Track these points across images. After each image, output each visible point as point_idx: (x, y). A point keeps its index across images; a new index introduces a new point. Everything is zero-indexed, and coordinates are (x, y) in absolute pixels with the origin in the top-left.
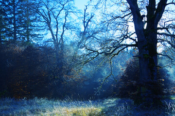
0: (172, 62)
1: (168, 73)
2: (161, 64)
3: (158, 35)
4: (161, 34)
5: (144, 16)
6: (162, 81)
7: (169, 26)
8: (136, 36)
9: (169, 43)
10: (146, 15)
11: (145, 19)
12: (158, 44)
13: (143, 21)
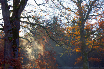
0: (30, 44)
1: (27, 53)
2: (22, 46)
3: (21, 23)
4: (24, 22)
5: (10, 6)
6: (21, 59)
7: (29, 16)
8: (3, 22)
9: (29, 29)
10: (12, 5)
11: (11, 9)
12: (21, 30)
13: (10, 10)
